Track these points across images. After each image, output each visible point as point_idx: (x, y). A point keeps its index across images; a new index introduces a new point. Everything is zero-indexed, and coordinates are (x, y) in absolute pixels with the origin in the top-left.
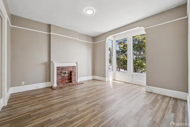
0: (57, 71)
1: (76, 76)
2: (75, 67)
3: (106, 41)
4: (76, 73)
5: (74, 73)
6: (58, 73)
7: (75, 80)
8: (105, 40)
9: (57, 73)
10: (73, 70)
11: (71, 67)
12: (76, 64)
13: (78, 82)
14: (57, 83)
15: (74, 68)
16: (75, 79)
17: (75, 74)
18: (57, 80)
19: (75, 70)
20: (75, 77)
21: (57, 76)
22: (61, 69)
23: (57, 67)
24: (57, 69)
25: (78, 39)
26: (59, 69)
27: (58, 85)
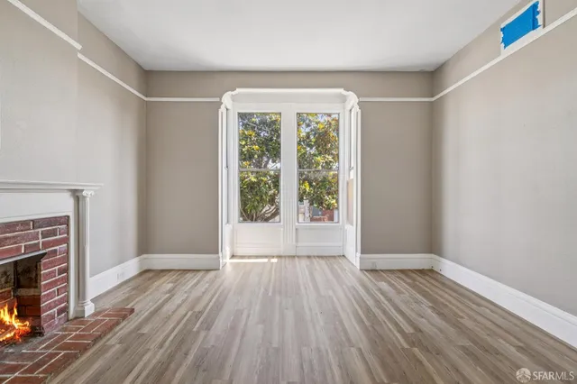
1: (67, 280)
2: (65, 220)
3: (221, 103)
4: (67, 259)
5: (53, 264)
7: (65, 310)
8: (218, 99)
10: (46, 245)
11: (36, 223)
12: (71, 202)
13: (89, 310)
15: (54, 233)
16: (60, 301)
17: (61, 271)
19: (66, 240)
20: (67, 289)
25: (79, 47)
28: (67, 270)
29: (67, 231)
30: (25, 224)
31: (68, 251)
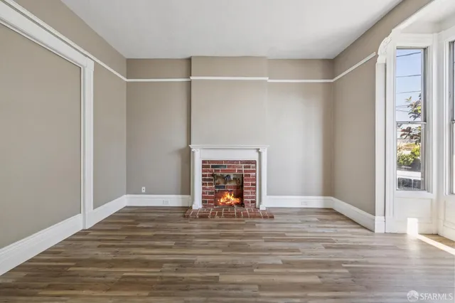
0: (203, 171)
2: (254, 162)
3: (377, 56)
4: (255, 180)
5: (249, 180)
6: (206, 176)
7: (254, 202)
8: (373, 55)
9: (203, 176)
12: (257, 154)
13: (263, 207)
14: (203, 202)
18: (203, 193)
20: (255, 193)
21: (203, 184)
22: (213, 167)
23: (204, 162)
24: (203, 167)
25: (267, 78)
26: (208, 167)
27: (205, 206)
28: (255, 185)
29: (256, 167)
30: (237, 162)
31: (256, 176)
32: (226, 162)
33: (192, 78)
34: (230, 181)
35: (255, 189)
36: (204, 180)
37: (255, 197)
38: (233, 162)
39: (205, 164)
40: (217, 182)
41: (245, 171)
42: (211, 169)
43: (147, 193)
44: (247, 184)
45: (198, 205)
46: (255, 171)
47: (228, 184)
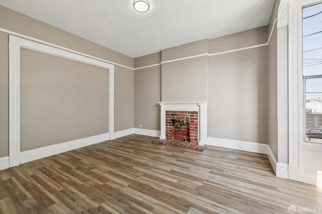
0: (166, 117)
2: (196, 113)
5: (193, 125)
6: (167, 120)
7: (196, 140)
9: (166, 120)
11: (189, 112)
13: (201, 144)
15: (193, 116)
18: (166, 130)
20: (197, 133)
21: (166, 125)
22: (172, 115)
23: (167, 112)
24: (166, 115)
25: (207, 54)
26: (169, 115)
27: (167, 138)
28: (197, 128)
29: (197, 116)
30: (186, 112)
31: (197, 122)
32: (179, 112)
33: (162, 63)
34: (184, 124)
35: (197, 131)
36: (167, 122)
37: (197, 136)
38: (183, 112)
39: (167, 113)
40: (176, 124)
41: (191, 119)
42: (170, 116)
43: (142, 128)
44: (191, 127)
45: (163, 137)
46: (197, 119)
47: (183, 127)
